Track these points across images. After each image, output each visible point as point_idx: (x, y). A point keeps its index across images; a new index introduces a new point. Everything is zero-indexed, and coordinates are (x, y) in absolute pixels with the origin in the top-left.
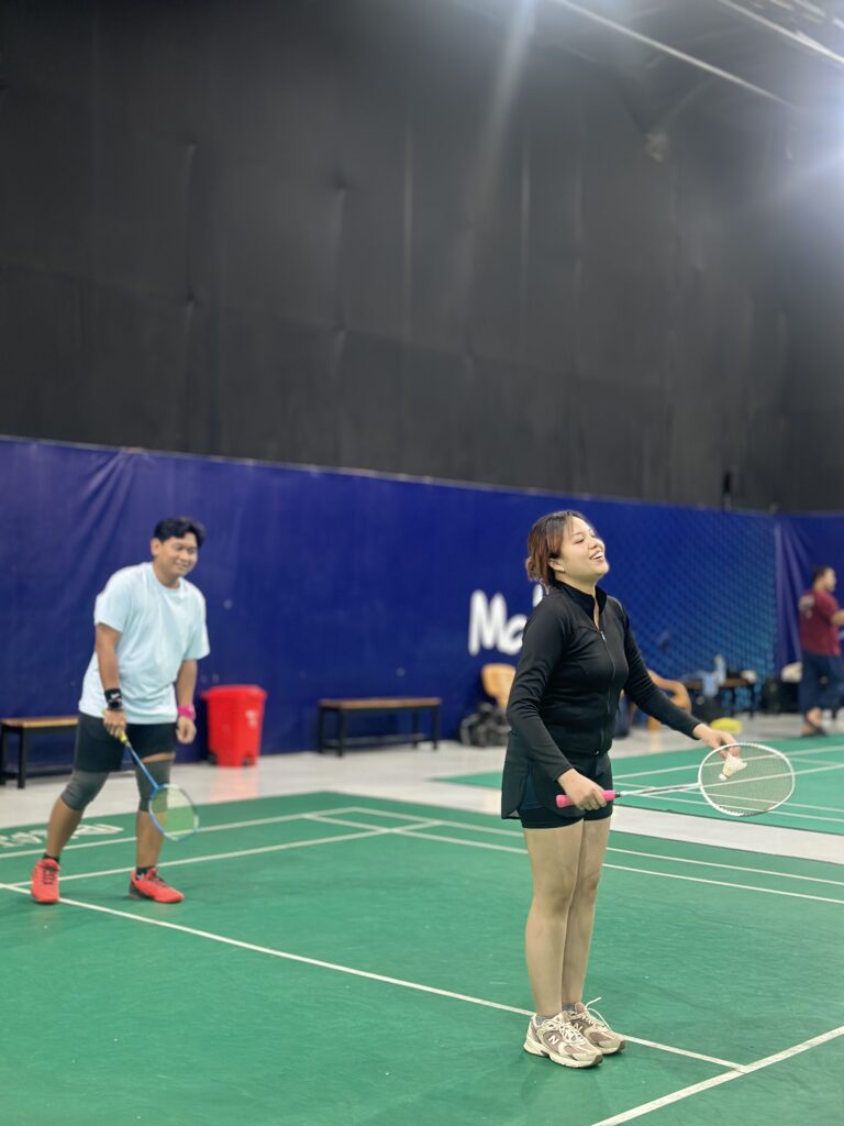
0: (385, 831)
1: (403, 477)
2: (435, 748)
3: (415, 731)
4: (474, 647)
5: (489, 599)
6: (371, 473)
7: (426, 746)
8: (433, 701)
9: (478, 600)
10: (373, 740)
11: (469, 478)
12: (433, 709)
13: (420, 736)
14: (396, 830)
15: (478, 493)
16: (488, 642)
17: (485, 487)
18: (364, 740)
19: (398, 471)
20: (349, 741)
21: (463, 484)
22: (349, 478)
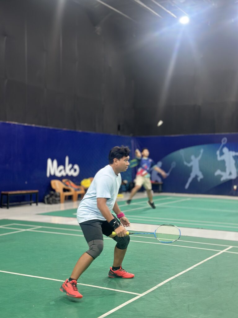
0: (24, 230)
1: (26, 124)
2: (37, 205)
3: (31, 200)
4: (48, 175)
5: (52, 161)
6: (16, 123)
7: (34, 205)
8: (37, 191)
9: (49, 161)
10: (18, 203)
11: (46, 125)
12: (36, 193)
13: (32, 201)
14: (28, 230)
15: (49, 129)
16: (52, 173)
17: (51, 128)
18: (15, 203)
19: (25, 123)
20: (10, 204)
21: (44, 127)
22: (9, 124)
